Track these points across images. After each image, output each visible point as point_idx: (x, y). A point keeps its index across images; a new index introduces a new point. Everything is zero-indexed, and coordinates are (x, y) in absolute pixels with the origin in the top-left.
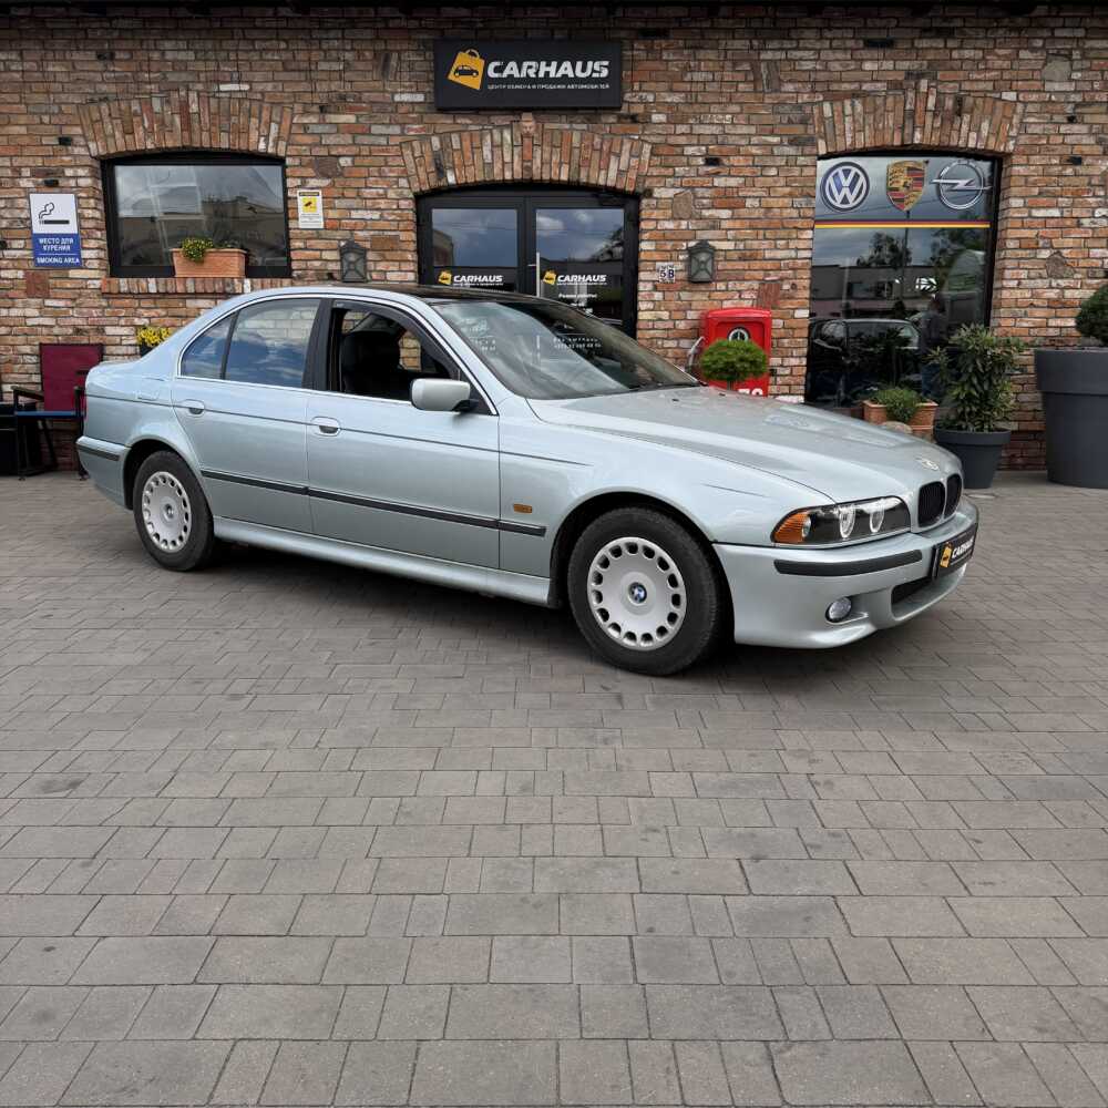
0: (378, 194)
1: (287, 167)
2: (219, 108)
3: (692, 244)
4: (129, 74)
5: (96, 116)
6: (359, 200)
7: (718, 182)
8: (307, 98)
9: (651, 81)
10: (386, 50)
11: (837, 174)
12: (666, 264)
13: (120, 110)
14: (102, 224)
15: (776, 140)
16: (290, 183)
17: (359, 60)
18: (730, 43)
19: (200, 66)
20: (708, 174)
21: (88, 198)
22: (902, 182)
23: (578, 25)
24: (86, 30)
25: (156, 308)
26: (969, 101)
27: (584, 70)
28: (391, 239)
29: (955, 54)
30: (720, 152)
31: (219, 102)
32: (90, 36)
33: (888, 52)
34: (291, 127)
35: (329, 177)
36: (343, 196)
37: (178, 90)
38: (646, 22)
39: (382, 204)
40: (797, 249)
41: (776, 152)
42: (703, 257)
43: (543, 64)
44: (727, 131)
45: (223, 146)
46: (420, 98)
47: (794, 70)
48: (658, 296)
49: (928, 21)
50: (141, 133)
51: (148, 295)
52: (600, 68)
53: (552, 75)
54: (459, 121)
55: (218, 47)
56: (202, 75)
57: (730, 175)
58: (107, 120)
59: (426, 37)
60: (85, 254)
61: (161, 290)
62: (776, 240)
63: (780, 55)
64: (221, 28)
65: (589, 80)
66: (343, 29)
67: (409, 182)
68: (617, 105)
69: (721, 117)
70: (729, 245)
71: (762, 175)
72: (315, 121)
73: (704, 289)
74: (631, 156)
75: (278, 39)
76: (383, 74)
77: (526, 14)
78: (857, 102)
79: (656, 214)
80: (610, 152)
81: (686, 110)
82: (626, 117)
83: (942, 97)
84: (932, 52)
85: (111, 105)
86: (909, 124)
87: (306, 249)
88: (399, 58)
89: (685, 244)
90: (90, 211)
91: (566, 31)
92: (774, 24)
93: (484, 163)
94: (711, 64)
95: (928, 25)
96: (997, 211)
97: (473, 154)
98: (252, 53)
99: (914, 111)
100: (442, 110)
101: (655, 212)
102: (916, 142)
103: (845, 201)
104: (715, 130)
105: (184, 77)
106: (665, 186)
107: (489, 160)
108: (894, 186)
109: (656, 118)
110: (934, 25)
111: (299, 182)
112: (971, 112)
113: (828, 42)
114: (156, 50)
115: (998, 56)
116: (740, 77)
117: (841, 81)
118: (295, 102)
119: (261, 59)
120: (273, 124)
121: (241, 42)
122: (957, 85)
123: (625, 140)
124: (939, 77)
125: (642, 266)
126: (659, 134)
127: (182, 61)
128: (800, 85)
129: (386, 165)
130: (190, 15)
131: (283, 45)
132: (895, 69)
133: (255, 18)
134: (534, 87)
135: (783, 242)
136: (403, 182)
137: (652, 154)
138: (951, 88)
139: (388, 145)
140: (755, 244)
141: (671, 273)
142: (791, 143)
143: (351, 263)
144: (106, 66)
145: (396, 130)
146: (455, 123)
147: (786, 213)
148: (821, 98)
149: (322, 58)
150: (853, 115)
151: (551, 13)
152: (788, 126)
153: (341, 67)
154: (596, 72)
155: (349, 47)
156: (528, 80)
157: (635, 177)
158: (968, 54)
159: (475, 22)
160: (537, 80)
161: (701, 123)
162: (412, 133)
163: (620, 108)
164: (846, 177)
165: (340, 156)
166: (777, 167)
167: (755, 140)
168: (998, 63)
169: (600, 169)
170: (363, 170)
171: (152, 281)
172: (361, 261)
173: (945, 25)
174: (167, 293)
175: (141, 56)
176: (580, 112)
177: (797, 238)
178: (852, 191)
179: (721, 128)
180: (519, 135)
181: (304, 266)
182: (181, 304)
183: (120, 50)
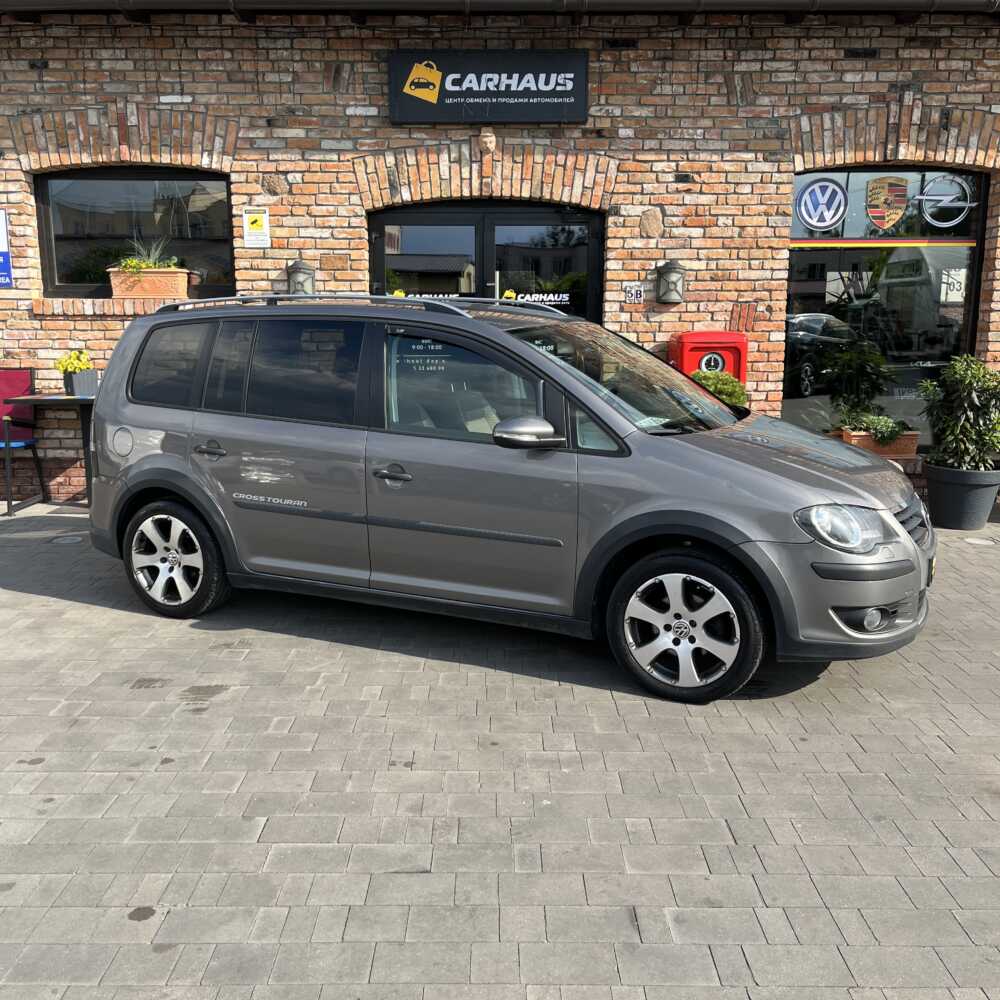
0: (328, 210)
1: (232, 183)
2: (160, 121)
3: (661, 263)
4: (63, 84)
5: (28, 128)
6: (308, 217)
7: (688, 199)
8: (254, 111)
9: (617, 94)
10: (338, 60)
11: (814, 190)
12: (633, 284)
13: (54, 121)
14: (35, 241)
15: (751, 156)
16: (235, 199)
17: (309, 72)
18: (703, 53)
19: (140, 76)
20: (678, 191)
21: (20, 214)
22: (882, 199)
23: (540, 35)
24: (18, 38)
25: (92, 330)
26: (957, 114)
27: (547, 83)
28: (340, 258)
29: (942, 65)
30: (692, 167)
31: (160, 116)
32: (23, 44)
33: (870, 63)
34: (236, 141)
35: (275, 193)
36: (292, 215)
37: (115, 102)
38: (614, 32)
39: (333, 221)
40: (772, 270)
41: (750, 169)
42: (674, 277)
43: (504, 76)
44: (698, 147)
45: (164, 161)
46: (373, 111)
47: (771, 82)
48: (625, 317)
49: (914, 30)
50: (76, 146)
51: (84, 317)
52: (564, 81)
53: (513, 88)
54: (413, 136)
55: (158, 56)
56: (142, 86)
57: (701, 193)
58: (39, 132)
59: (379, 47)
60: (15, 273)
61: (98, 313)
62: (750, 259)
63: (756, 66)
64: (162, 36)
65: (553, 93)
66: (292, 39)
67: (361, 199)
68: (581, 120)
69: (691, 131)
70: (702, 265)
71: (735, 193)
72: (262, 135)
73: (674, 309)
74: (597, 172)
75: (222, 48)
76: (334, 87)
77: (485, 21)
78: (836, 115)
79: (623, 232)
80: (575, 168)
81: (657, 126)
82: (592, 132)
83: (927, 110)
84: (918, 62)
85: (44, 117)
86: (893, 137)
87: (252, 269)
88: (352, 69)
89: (653, 263)
90: (21, 228)
91: (528, 42)
92: (751, 33)
93: (441, 179)
94: (681, 76)
95: (913, 35)
96: (984, 229)
97: (430, 170)
98: (194, 63)
99: (898, 126)
100: (397, 124)
101: (622, 229)
102: (900, 158)
103: (822, 219)
104: (686, 145)
105: (122, 88)
106: (632, 204)
107: (448, 177)
108: (873, 203)
109: (623, 132)
110: (920, 33)
111: (245, 199)
112: (959, 126)
113: (806, 54)
114: (92, 59)
115: (988, 67)
116: (712, 90)
117: (819, 93)
118: (241, 115)
119: (205, 70)
120: (217, 138)
121: (184, 51)
122: (944, 97)
123: (590, 156)
124: (924, 90)
125: (608, 285)
126: (626, 149)
127: (119, 71)
128: (777, 98)
129: (338, 182)
130: (128, 23)
131: (228, 55)
132: (877, 81)
133: (197, 26)
134: (494, 100)
135: (757, 262)
136: (355, 199)
137: (618, 171)
138: (937, 101)
139: (339, 161)
140: (728, 264)
141: (638, 294)
142: (765, 160)
143: (299, 283)
144: (41, 76)
145: (349, 145)
146: (410, 138)
147: (762, 231)
148: (799, 112)
149: (269, 69)
150: (833, 130)
151: (511, 21)
152: (764, 142)
153: (290, 79)
154: (560, 85)
155: (297, 58)
156: (487, 93)
157: (600, 194)
158: (955, 64)
159: (432, 32)
160: (498, 94)
161: (671, 138)
162: (364, 148)
163: (585, 122)
164: (823, 195)
165: (288, 172)
166: (752, 184)
167: (727, 157)
168: (987, 75)
169: (564, 185)
170: (314, 188)
171: (88, 302)
172: (310, 280)
173: (932, 34)
174: (103, 317)
175: (76, 66)
176: (542, 126)
177: (773, 258)
178: (829, 209)
179: (692, 144)
180: (477, 150)
181: (249, 285)
182: (118, 327)
183: (53, 59)
